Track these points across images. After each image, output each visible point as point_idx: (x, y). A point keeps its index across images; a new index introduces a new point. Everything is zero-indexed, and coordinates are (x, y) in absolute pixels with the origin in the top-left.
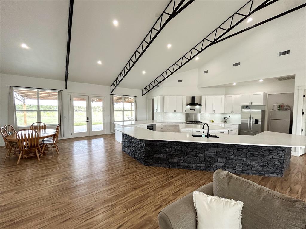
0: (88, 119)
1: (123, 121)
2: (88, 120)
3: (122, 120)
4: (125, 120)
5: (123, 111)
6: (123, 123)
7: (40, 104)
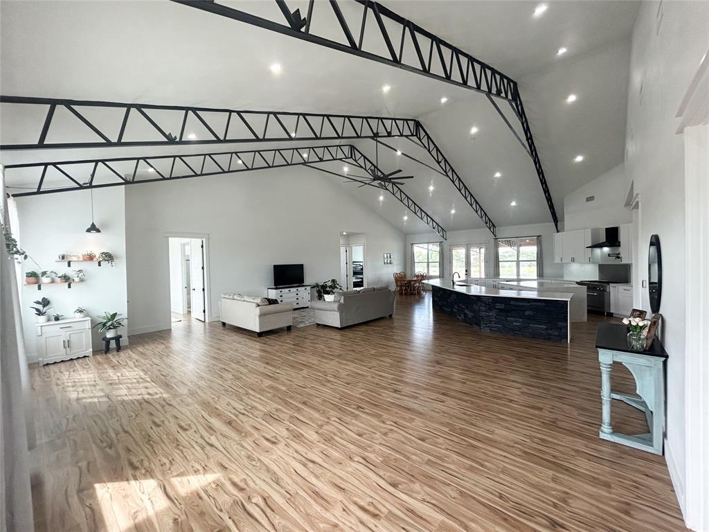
5: (518, 262)
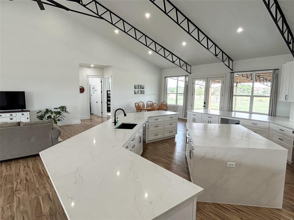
0: (205, 103)
1: (251, 113)
2: (205, 105)
3: (248, 111)
4: (253, 111)
6: (250, 116)
7: (179, 85)
